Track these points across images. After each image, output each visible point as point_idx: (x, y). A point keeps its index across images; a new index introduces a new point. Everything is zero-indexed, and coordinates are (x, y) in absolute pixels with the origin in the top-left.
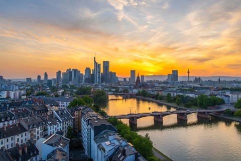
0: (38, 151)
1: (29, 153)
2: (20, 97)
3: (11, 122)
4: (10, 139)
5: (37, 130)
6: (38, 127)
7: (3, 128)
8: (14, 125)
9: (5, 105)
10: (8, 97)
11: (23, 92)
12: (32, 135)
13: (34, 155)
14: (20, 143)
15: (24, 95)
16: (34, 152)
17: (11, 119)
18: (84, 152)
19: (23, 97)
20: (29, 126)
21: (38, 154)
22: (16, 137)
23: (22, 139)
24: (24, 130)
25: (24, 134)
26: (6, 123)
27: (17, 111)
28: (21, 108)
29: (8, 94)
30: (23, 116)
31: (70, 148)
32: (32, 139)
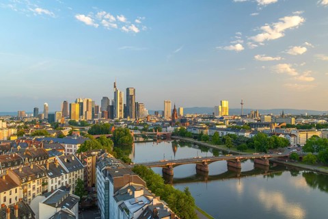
0: (33, 214)
2: (9, 139)
6: (34, 179)
12: (25, 191)
14: (7, 204)
16: (27, 216)
18: (100, 215)
19: (13, 138)
20: (21, 179)
21: (34, 217)
22: (2, 195)
23: (10, 197)
27: (3, 158)
28: (9, 154)
32: (25, 197)
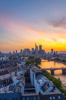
0: (13, 82)
1: (10, 82)
2: (7, 60)
3: (3, 69)
4: (3, 76)
5: (13, 73)
6: (13, 72)
7: (1, 72)
8: (4, 71)
9: (1, 63)
10: (3, 60)
11: (8, 58)
12: (11, 75)
13: (12, 83)
14: (6, 78)
15: (8, 59)
16: (11, 82)
17: (3, 68)
18: (31, 84)
19: (8, 60)
20: (10, 71)
21: (13, 83)
22: (5, 75)
23: (7, 76)
24: (8, 73)
25: (8, 74)
26: (2, 70)
27: (5, 65)
28: (7, 64)
29: (3, 58)
30: (8, 67)
31: (25, 81)
32: (11, 76)
